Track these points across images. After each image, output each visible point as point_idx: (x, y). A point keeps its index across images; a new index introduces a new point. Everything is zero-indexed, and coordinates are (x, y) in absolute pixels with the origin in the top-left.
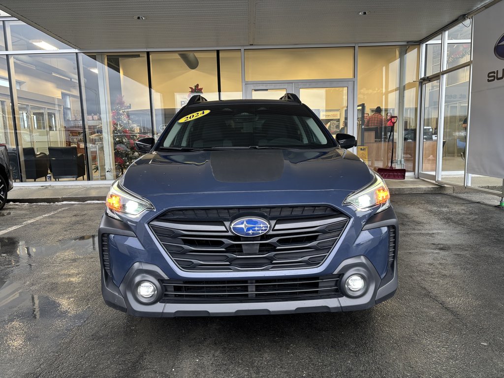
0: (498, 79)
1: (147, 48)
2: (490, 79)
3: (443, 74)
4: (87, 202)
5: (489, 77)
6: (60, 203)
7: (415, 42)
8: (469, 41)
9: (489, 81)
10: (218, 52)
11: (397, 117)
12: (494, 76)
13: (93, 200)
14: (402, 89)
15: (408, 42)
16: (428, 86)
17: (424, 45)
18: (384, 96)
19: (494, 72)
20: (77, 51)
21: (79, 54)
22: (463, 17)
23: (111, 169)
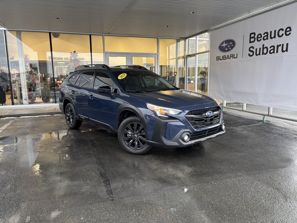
0: (220, 60)
1: (49, 30)
2: (217, 59)
3: (197, 54)
4: (21, 117)
5: (217, 58)
6: (4, 119)
7: (184, 38)
8: (208, 39)
9: (217, 60)
10: (90, 36)
11: (176, 72)
12: (219, 58)
13: (25, 116)
14: (178, 59)
15: (181, 38)
16: (189, 59)
17: (187, 40)
18: (168, 61)
19: (219, 57)
20: (5, 29)
21: (6, 31)
22: (206, 31)
23: (27, 98)
